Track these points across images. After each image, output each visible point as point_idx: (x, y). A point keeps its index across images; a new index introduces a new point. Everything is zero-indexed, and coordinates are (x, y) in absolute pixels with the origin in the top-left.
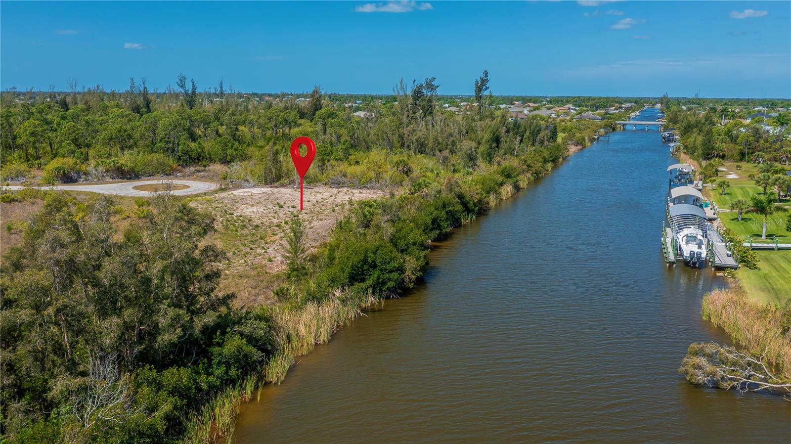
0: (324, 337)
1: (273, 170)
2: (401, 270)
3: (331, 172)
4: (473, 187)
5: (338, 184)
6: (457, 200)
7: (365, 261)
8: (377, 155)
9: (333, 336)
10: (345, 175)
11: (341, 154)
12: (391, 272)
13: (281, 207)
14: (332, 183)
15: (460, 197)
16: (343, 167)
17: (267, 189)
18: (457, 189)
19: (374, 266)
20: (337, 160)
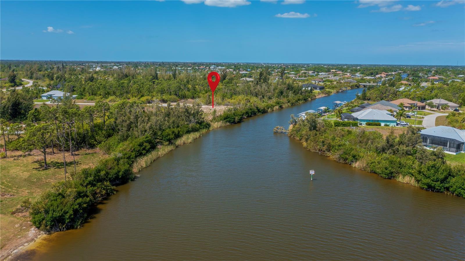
0: (218, 127)
1: (208, 101)
2: (234, 119)
3: (225, 102)
4: (270, 105)
5: (227, 105)
6: (256, 108)
7: (227, 117)
8: (240, 97)
9: (220, 127)
10: (229, 103)
11: (229, 97)
12: (232, 119)
13: (211, 110)
14: (225, 105)
15: (257, 108)
16: (229, 100)
17: (207, 106)
18: (256, 106)
19: (229, 118)
20: (228, 98)
